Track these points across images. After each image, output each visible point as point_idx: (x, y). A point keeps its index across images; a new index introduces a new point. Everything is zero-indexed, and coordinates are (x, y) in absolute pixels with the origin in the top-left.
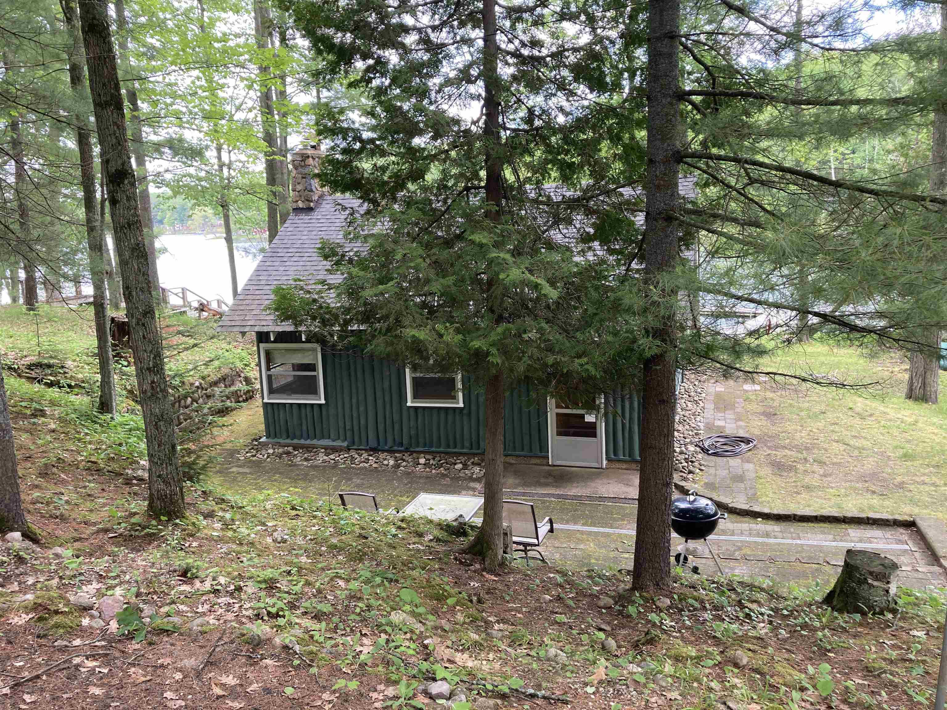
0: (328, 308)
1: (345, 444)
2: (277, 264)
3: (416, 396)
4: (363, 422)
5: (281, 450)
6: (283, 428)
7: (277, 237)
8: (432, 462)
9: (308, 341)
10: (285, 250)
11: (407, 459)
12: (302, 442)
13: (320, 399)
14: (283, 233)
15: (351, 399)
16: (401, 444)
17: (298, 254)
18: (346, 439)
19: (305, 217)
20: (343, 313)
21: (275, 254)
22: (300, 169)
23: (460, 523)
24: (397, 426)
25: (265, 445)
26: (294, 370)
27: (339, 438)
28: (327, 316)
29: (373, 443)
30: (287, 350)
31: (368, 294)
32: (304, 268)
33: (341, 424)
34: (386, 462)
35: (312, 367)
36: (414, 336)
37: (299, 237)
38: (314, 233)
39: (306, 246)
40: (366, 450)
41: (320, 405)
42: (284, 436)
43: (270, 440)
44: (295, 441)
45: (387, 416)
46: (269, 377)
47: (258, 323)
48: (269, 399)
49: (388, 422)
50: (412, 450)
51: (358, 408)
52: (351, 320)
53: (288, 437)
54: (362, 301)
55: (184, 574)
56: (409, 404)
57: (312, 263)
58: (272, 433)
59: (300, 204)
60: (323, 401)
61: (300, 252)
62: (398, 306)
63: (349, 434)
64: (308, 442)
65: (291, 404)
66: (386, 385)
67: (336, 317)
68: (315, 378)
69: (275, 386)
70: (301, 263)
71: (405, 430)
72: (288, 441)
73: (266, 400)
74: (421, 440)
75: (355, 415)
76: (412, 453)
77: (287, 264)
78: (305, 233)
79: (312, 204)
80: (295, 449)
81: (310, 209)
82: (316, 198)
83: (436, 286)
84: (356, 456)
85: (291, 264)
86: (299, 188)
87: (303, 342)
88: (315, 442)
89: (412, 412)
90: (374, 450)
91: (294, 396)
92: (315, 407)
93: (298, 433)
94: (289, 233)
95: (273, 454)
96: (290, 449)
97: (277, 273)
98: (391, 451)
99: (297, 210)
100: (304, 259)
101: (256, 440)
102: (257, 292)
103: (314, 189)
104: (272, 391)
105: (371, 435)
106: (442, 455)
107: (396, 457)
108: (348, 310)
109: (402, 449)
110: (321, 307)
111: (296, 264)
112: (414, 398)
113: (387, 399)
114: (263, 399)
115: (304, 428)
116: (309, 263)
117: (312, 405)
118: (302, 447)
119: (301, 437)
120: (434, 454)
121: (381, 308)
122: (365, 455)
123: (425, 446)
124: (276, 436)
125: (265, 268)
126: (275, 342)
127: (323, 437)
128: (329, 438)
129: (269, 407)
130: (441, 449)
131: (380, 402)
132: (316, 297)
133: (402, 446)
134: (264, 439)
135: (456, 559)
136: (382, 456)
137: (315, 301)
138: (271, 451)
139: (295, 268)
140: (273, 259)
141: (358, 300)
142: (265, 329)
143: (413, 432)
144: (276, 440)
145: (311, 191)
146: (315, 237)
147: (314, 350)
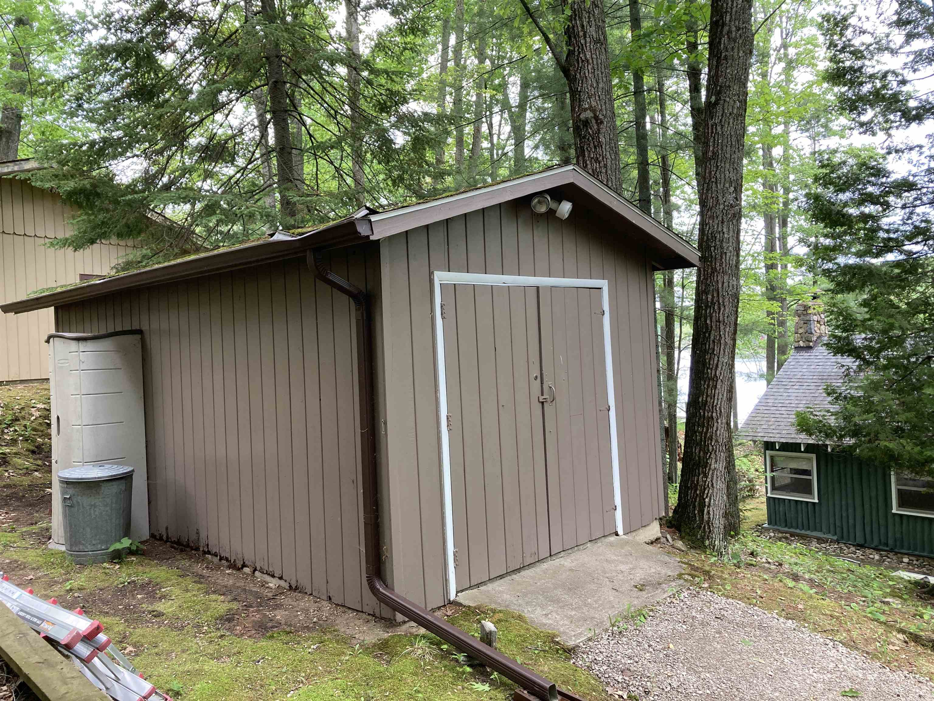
0: (830, 426)
1: (835, 538)
2: (782, 390)
3: (902, 504)
4: (851, 521)
5: (780, 535)
6: (782, 517)
7: (781, 370)
8: (915, 562)
9: (806, 451)
10: (789, 380)
11: (891, 557)
12: (798, 531)
13: (814, 499)
14: (787, 366)
15: (841, 501)
16: (887, 545)
17: (798, 384)
18: (836, 534)
19: (805, 354)
20: (840, 430)
21: (780, 383)
22: (802, 317)
23: (925, 582)
24: (883, 530)
25: (767, 530)
26: (791, 473)
27: (829, 533)
28: (829, 431)
29: (860, 540)
30: (787, 457)
31: (857, 420)
32: (804, 395)
33: (832, 521)
34: (871, 556)
35: (807, 472)
36: (886, 446)
37: (800, 370)
38: (812, 367)
39: (805, 377)
40: (854, 545)
41: (814, 504)
42: (784, 525)
43: (771, 526)
44: (792, 530)
45: (874, 520)
46: (773, 478)
47: (766, 435)
48: (771, 494)
49: (875, 526)
50: (897, 550)
51: (847, 510)
52: (845, 435)
53: (786, 526)
54: (853, 423)
55: (752, 554)
56: (894, 511)
57: (811, 391)
58: (773, 522)
59: (801, 344)
60: (816, 501)
61: (801, 382)
62: (878, 427)
63: (838, 530)
64: (803, 532)
65: (790, 500)
66: (873, 494)
67: (835, 432)
68: (810, 482)
69: (776, 485)
70: (801, 391)
71: (890, 534)
72: (786, 529)
73: (769, 495)
74: (906, 544)
75: (844, 515)
76: (896, 553)
77: (790, 391)
78: (805, 367)
79: (811, 344)
80: (792, 535)
81: (810, 348)
82: (815, 339)
83: (902, 417)
84: (845, 548)
85: (794, 391)
86: (801, 331)
87: (802, 452)
88: (808, 532)
89: (897, 519)
90: (860, 546)
91: (792, 494)
92: (809, 504)
93: (794, 524)
94: (792, 367)
95: (774, 537)
96: (788, 535)
97: (781, 398)
98: (877, 549)
99: (798, 349)
100: (804, 387)
101: (759, 526)
102: (766, 412)
103: (814, 332)
104: (774, 488)
105: (859, 534)
106: (926, 559)
107: (881, 554)
108: (842, 429)
109: (888, 549)
110: (824, 425)
111: (797, 391)
112: (899, 506)
113: (874, 505)
114: (767, 493)
115: (800, 520)
116: (808, 391)
117: (807, 502)
118: (798, 535)
119: (797, 528)
120: (918, 557)
121: (864, 428)
122: (853, 549)
123: (909, 549)
124: (776, 524)
125: (772, 394)
126: (779, 450)
127: (815, 530)
128: (821, 531)
129: (771, 500)
130: (925, 554)
131: (867, 506)
132: (821, 418)
133: (887, 546)
134: (766, 525)
135: (917, 595)
136: (868, 551)
137: (821, 421)
138: (772, 534)
139: (796, 395)
140: (779, 387)
141: (850, 422)
142: (772, 440)
143: (898, 535)
144: (776, 527)
145: (811, 333)
146: (813, 370)
147: (810, 460)
